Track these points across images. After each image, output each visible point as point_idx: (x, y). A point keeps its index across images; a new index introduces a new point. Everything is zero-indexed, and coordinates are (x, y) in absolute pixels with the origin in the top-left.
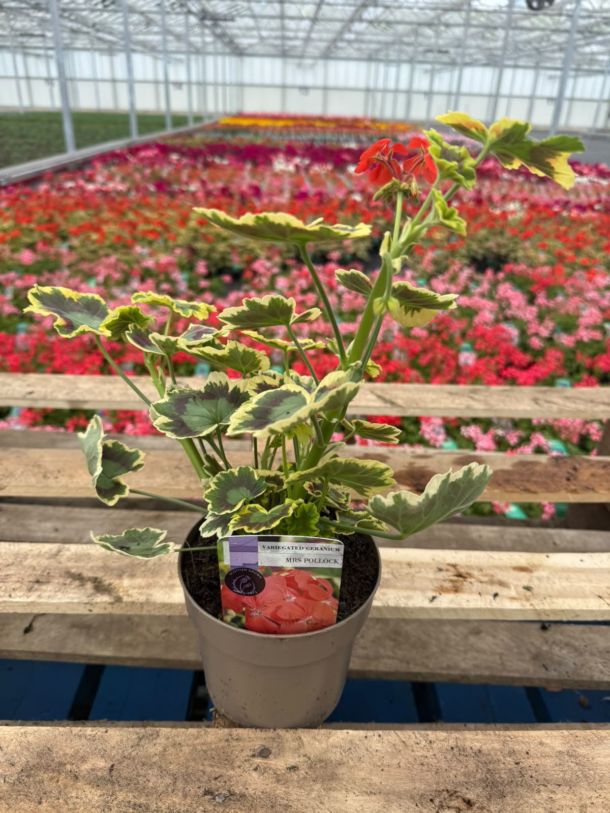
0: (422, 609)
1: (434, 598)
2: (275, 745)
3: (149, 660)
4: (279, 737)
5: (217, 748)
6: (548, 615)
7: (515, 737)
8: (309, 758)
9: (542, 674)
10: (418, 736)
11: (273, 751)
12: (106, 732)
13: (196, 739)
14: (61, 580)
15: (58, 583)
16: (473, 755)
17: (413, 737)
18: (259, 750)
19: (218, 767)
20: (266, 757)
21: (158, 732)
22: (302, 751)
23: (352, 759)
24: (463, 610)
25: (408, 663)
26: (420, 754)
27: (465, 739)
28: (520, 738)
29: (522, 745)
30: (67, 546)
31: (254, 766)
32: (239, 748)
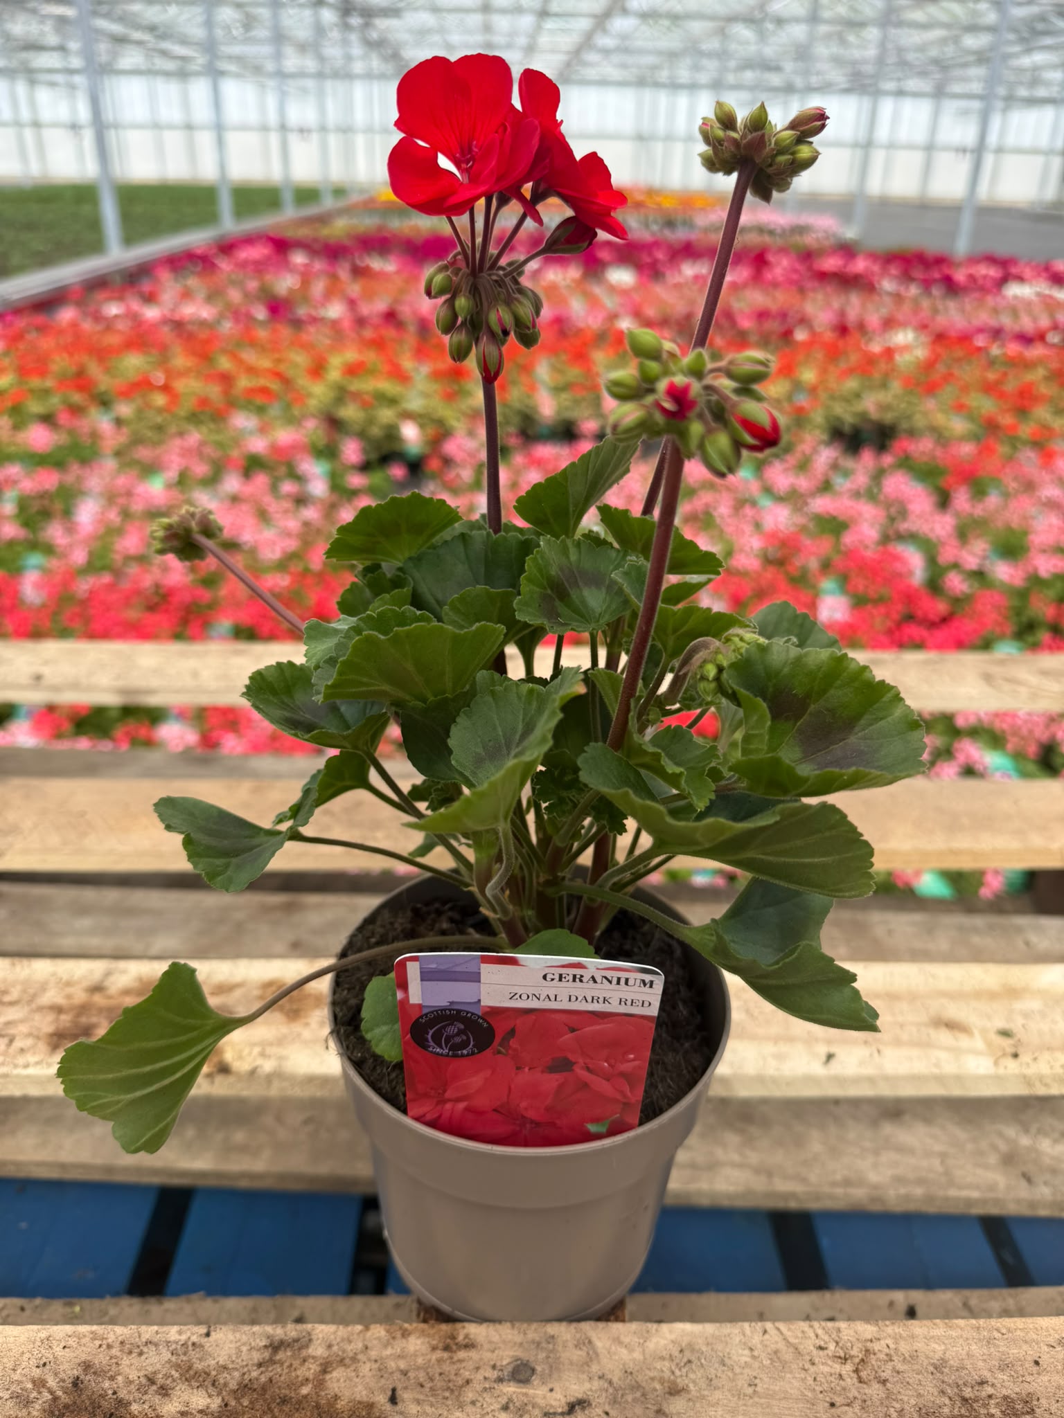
0: (809, 1079)
1: (830, 1057)
2: (542, 1355)
3: (282, 1177)
4: (549, 1338)
5: (425, 1368)
6: (1046, 1085)
7: (1009, 1330)
8: (610, 1383)
9: (1023, 1191)
10: (820, 1332)
11: (539, 1369)
12: (208, 1335)
13: (386, 1346)
16: (931, 1369)
17: (812, 1335)
18: (510, 1368)
19: (432, 1405)
20: (525, 1381)
21: (309, 1334)
22: (595, 1368)
23: (694, 1382)
24: (887, 1079)
25: (770, 1174)
26: (826, 1369)
27: (913, 1337)
28: (1018, 1333)
29: (1025, 1347)
30: (122, 964)
31: (504, 1400)
32: (470, 1365)
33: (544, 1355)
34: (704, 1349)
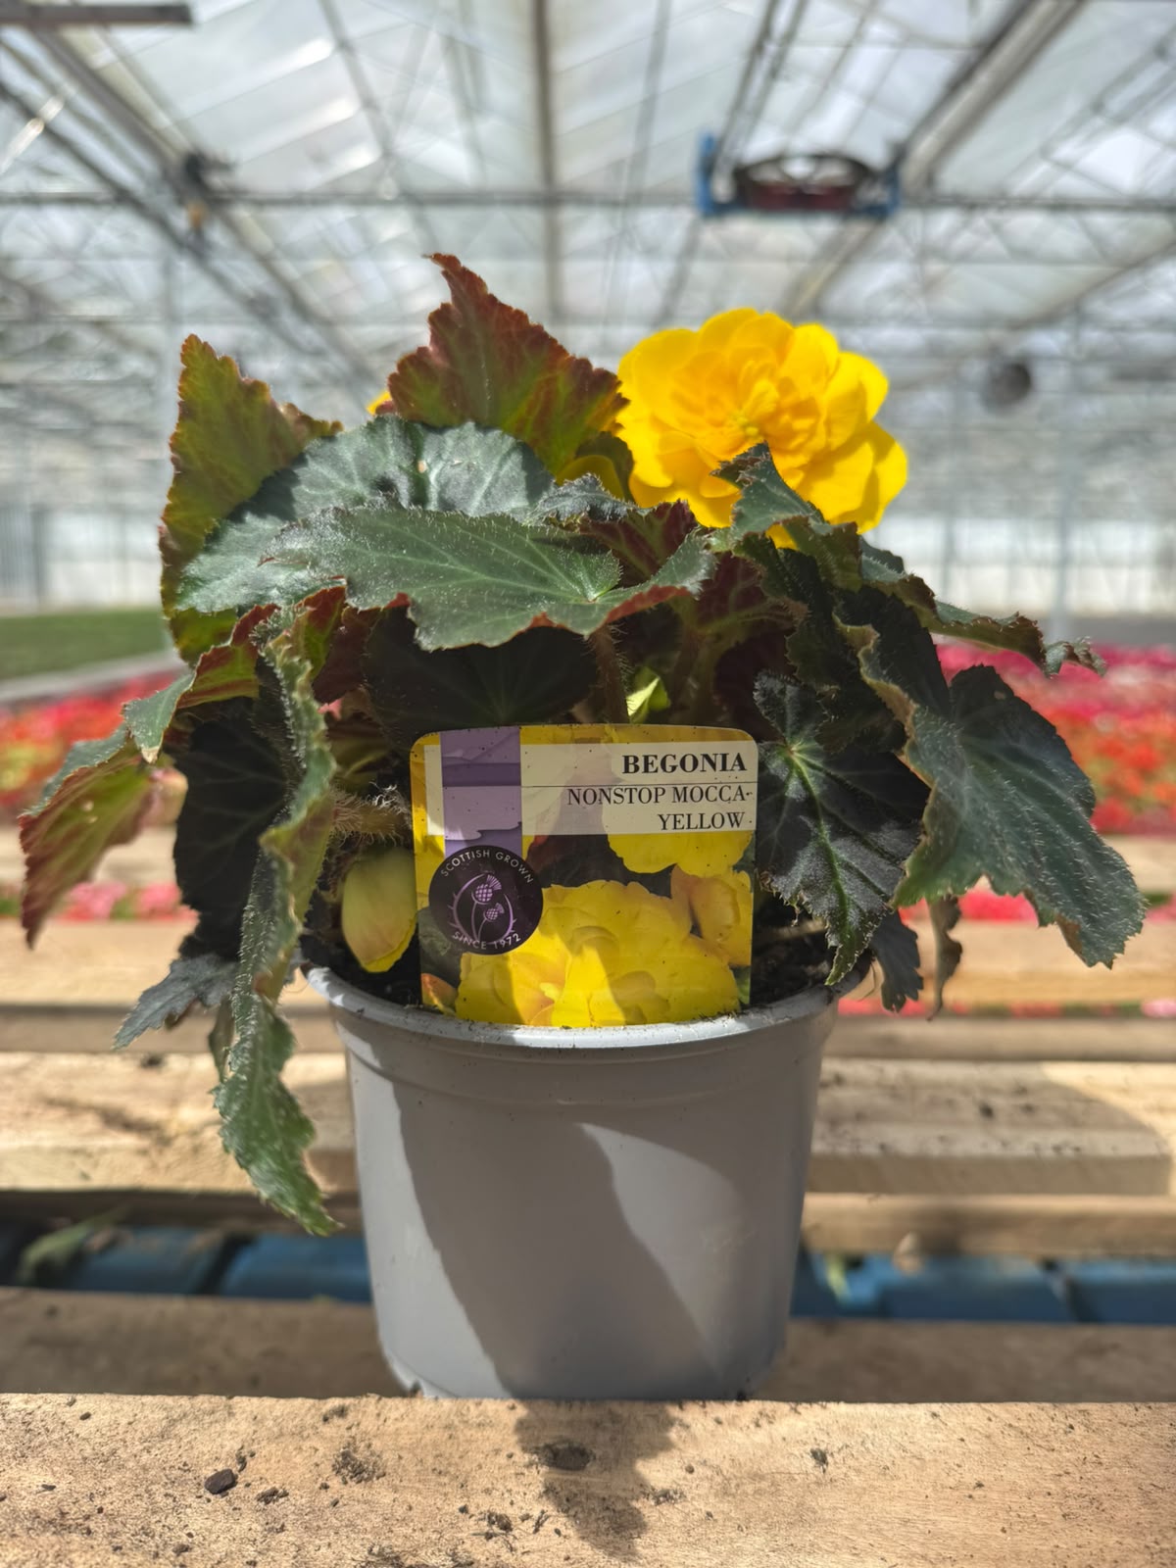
2: (603, 1437)
4: (615, 1419)
5: (411, 1450)
8: (719, 1472)
10: (1056, 1414)
11: (598, 1452)
14: (21, 1108)
15: (11, 1113)
17: (1043, 1416)
19: (419, 1492)
23: (858, 1471)
32: (487, 1447)
33: (608, 1437)
34: (869, 1432)
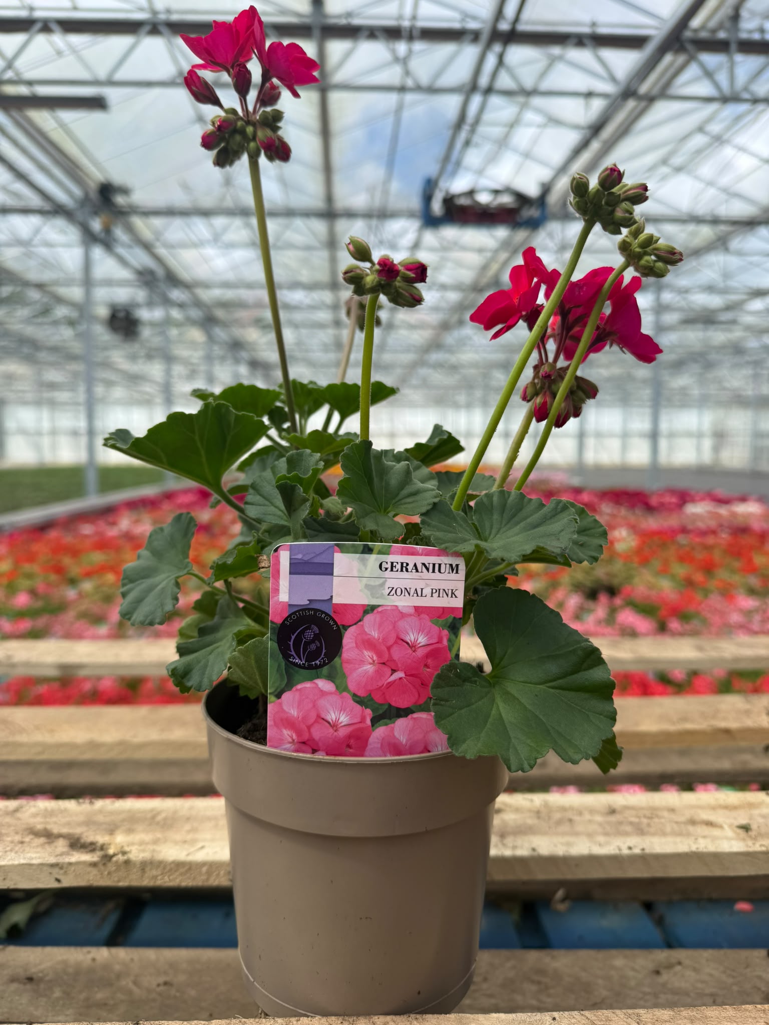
14: (17, 838)
15: (12, 842)
30: (32, 802)
